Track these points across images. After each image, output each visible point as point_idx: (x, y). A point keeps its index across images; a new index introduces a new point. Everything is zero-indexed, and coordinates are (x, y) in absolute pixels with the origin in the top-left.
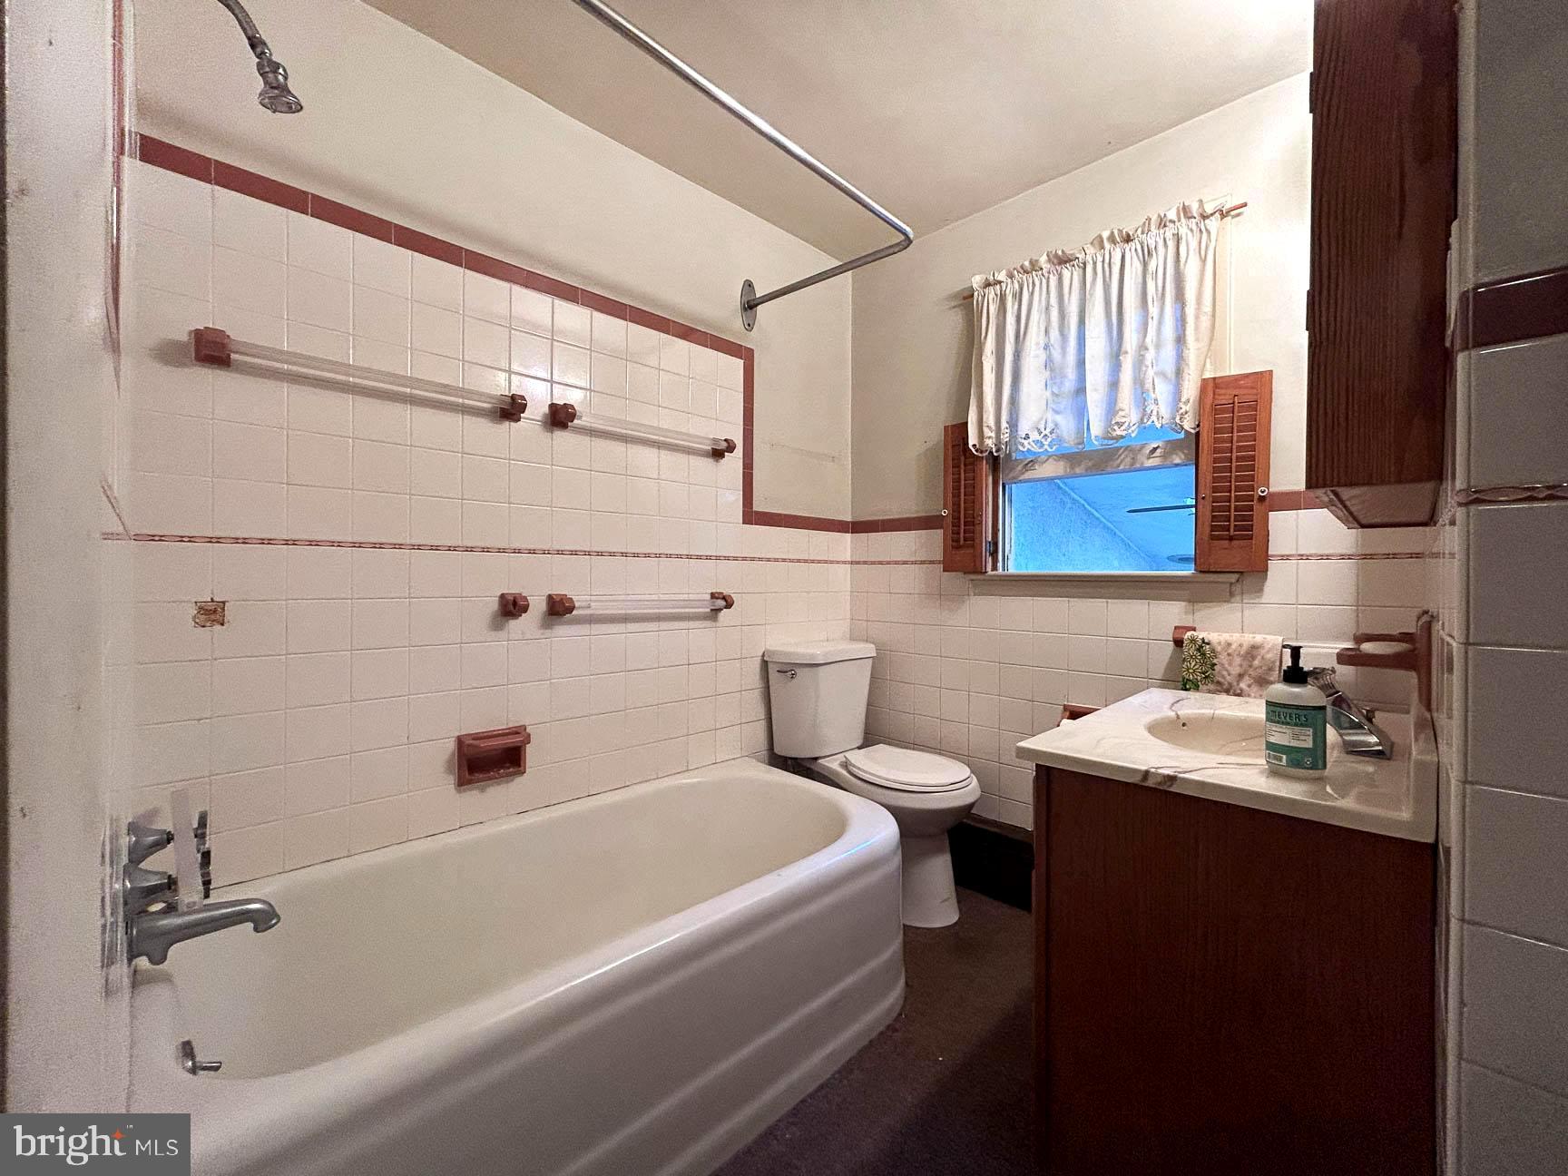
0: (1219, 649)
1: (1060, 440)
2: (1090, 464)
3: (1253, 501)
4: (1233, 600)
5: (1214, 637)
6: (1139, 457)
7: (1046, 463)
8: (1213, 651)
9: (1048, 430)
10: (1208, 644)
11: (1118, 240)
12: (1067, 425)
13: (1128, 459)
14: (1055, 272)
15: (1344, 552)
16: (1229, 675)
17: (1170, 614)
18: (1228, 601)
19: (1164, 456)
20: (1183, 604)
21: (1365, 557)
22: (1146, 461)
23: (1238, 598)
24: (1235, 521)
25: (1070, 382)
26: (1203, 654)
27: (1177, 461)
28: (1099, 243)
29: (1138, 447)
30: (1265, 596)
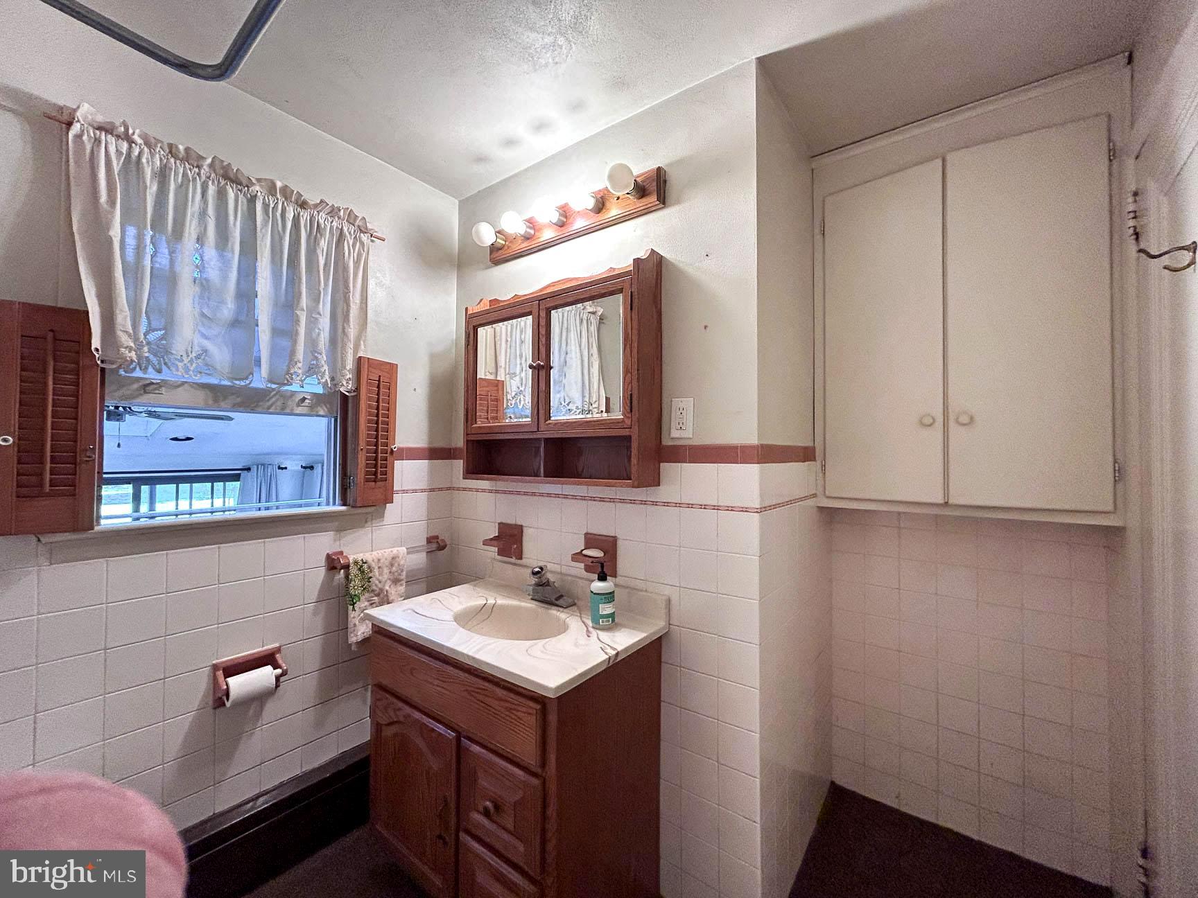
0: (373, 565)
1: (210, 368)
2: (239, 400)
3: (387, 453)
4: (366, 525)
5: (368, 556)
6: (290, 403)
7: (180, 389)
8: (369, 567)
9: (194, 354)
10: (366, 563)
11: (293, 199)
12: (221, 356)
13: (279, 403)
14: (216, 182)
15: (422, 488)
16: (380, 582)
17: (322, 543)
18: (363, 527)
19: (311, 407)
20: (332, 533)
21: (432, 490)
22: (295, 408)
23: (369, 523)
24: (381, 468)
25: (228, 309)
26: (363, 572)
27: (321, 413)
28: (272, 189)
29: (289, 394)
30: (385, 519)
